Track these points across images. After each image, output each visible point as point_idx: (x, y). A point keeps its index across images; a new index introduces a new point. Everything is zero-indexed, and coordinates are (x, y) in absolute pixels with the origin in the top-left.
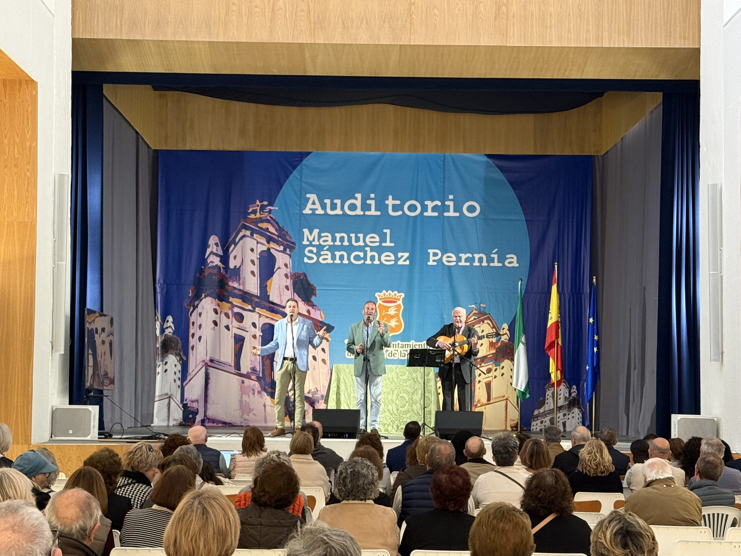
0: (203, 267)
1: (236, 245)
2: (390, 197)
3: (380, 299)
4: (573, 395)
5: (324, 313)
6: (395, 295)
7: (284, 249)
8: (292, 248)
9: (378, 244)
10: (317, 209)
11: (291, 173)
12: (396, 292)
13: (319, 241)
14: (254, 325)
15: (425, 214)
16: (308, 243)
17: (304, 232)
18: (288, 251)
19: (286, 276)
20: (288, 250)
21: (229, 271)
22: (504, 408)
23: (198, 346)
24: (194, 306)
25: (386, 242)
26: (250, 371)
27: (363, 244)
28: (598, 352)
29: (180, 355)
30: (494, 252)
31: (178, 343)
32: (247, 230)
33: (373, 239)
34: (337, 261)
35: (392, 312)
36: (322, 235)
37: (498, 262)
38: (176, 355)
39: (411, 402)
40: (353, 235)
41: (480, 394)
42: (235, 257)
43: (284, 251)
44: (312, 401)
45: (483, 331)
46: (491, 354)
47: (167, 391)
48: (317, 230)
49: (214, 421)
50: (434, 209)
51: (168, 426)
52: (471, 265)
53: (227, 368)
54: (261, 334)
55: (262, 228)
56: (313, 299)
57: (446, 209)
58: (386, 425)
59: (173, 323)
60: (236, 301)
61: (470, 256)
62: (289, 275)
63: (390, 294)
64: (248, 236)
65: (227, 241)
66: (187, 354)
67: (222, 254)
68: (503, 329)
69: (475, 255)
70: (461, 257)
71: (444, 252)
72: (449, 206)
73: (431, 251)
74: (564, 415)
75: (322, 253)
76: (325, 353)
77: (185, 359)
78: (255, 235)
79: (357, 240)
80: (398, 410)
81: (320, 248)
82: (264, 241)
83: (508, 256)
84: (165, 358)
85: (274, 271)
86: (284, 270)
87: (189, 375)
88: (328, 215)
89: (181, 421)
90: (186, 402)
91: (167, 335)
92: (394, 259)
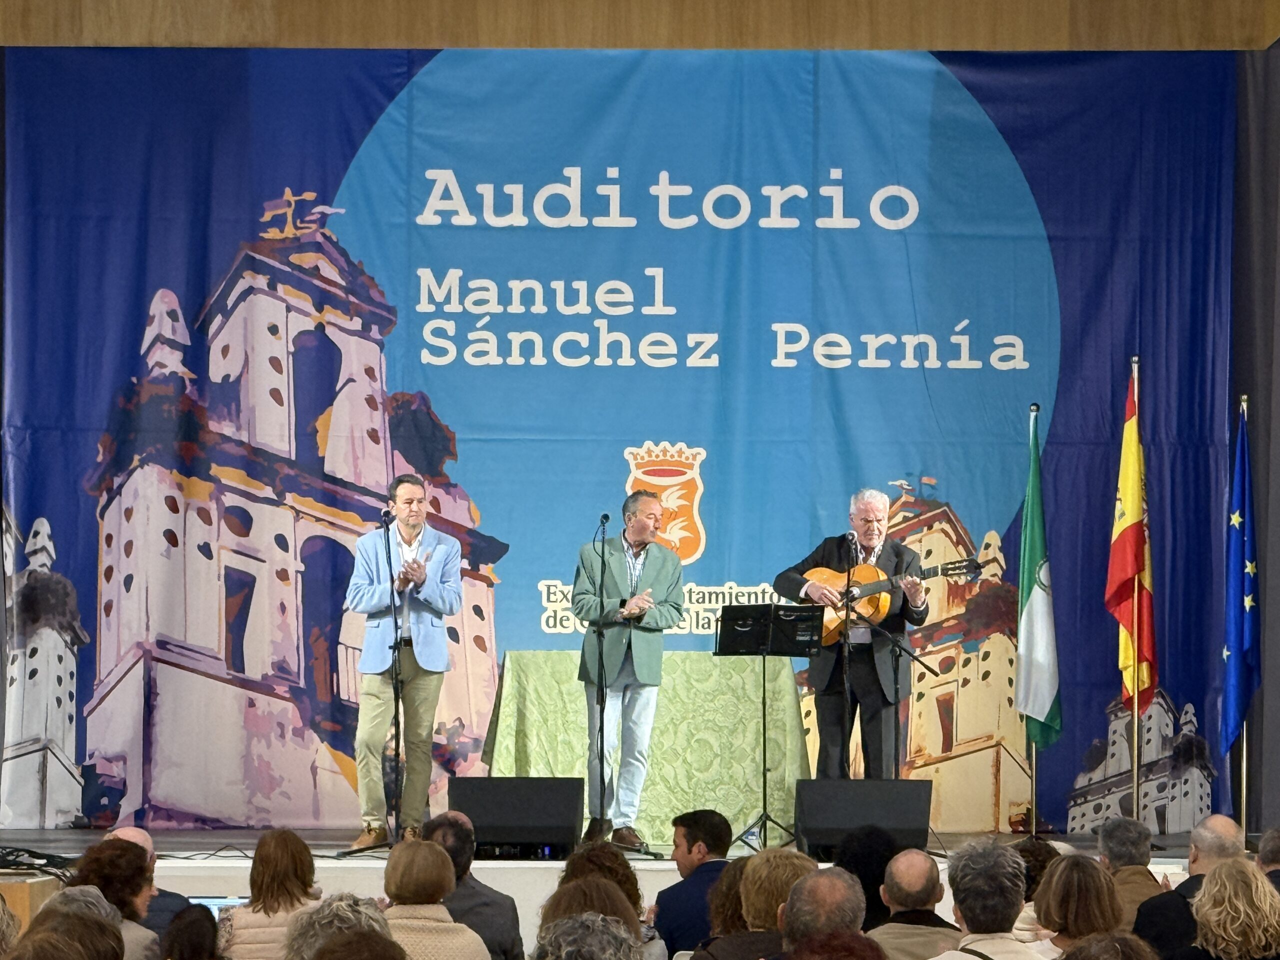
0: (134, 380)
1: (227, 315)
2: (664, 176)
3: (638, 466)
4: (1186, 730)
5: (479, 507)
6: (680, 453)
7: (363, 325)
8: (386, 324)
9: (629, 309)
10: (456, 213)
11: (381, 109)
12: (682, 445)
13: (461, 302)
14: (281, 541)
15: (764, 223)
16: (432, 308)
17: (419, 278)
18: (375, 331)
19: (371, 401)
20: (375, 328)
21: (207, 390)
22: (991, 770)
23: (123, 602)
24: (110, 490)
25: (652, 304)
26: (271, 672)
27: (587, 310)
28: (1255, 609)
29: (73, 630)
30: (958, 328)
31: (67, 595)
32: (258, 273)
33: (615, 296)
34: (515, 359)
35: (671, 500)
36: (472, 284)
37: (972, 358)
38: (62, 628)
39: (727, 755)
40: (558, 286)
41: (922, 731)
42: (225, 350)
43: (363, 333)
44: (447, 756)
45: (929, 553)
46: (953, 618)
47: (36, 729)
48: (459, 273)
49: (170, 814)
50: (790, 208)
51: (42, 829)
52: (895, 365)
53: (205, 664)
54: (302, 568)
55: (300, 268)
56: (448, 467)
57: (824, 207)
58: (658, 822)
59: (51, 537)
60: (230, 476)
61: (892, 340)
62: (379, 400)
63: (665, 452)
64: (261, 291)
65: (202, 305)
66: (91, 624)
67: (189, 343)
68: (988, 546)
69: (905, 338)
70: (866, 343)
71: (818, 329)
72: (830, 198)
73: (780, 329)
74: (1162, 788)
75: (472, 336)
76: (483, 619)
77: (87, 640)
78: (280, 287)
79: (572, 298)
80: (689, 778)
81: (466, 321)
82: (305, 303)
83: (998, 340)
84: (31, 636)
85: (338, 388)
86: (364, 387)
87: (98, 685)
88: (488, 228)
89: (76, 817)
90: (92, 762)
91: (35, 571)
92: (675, 352)
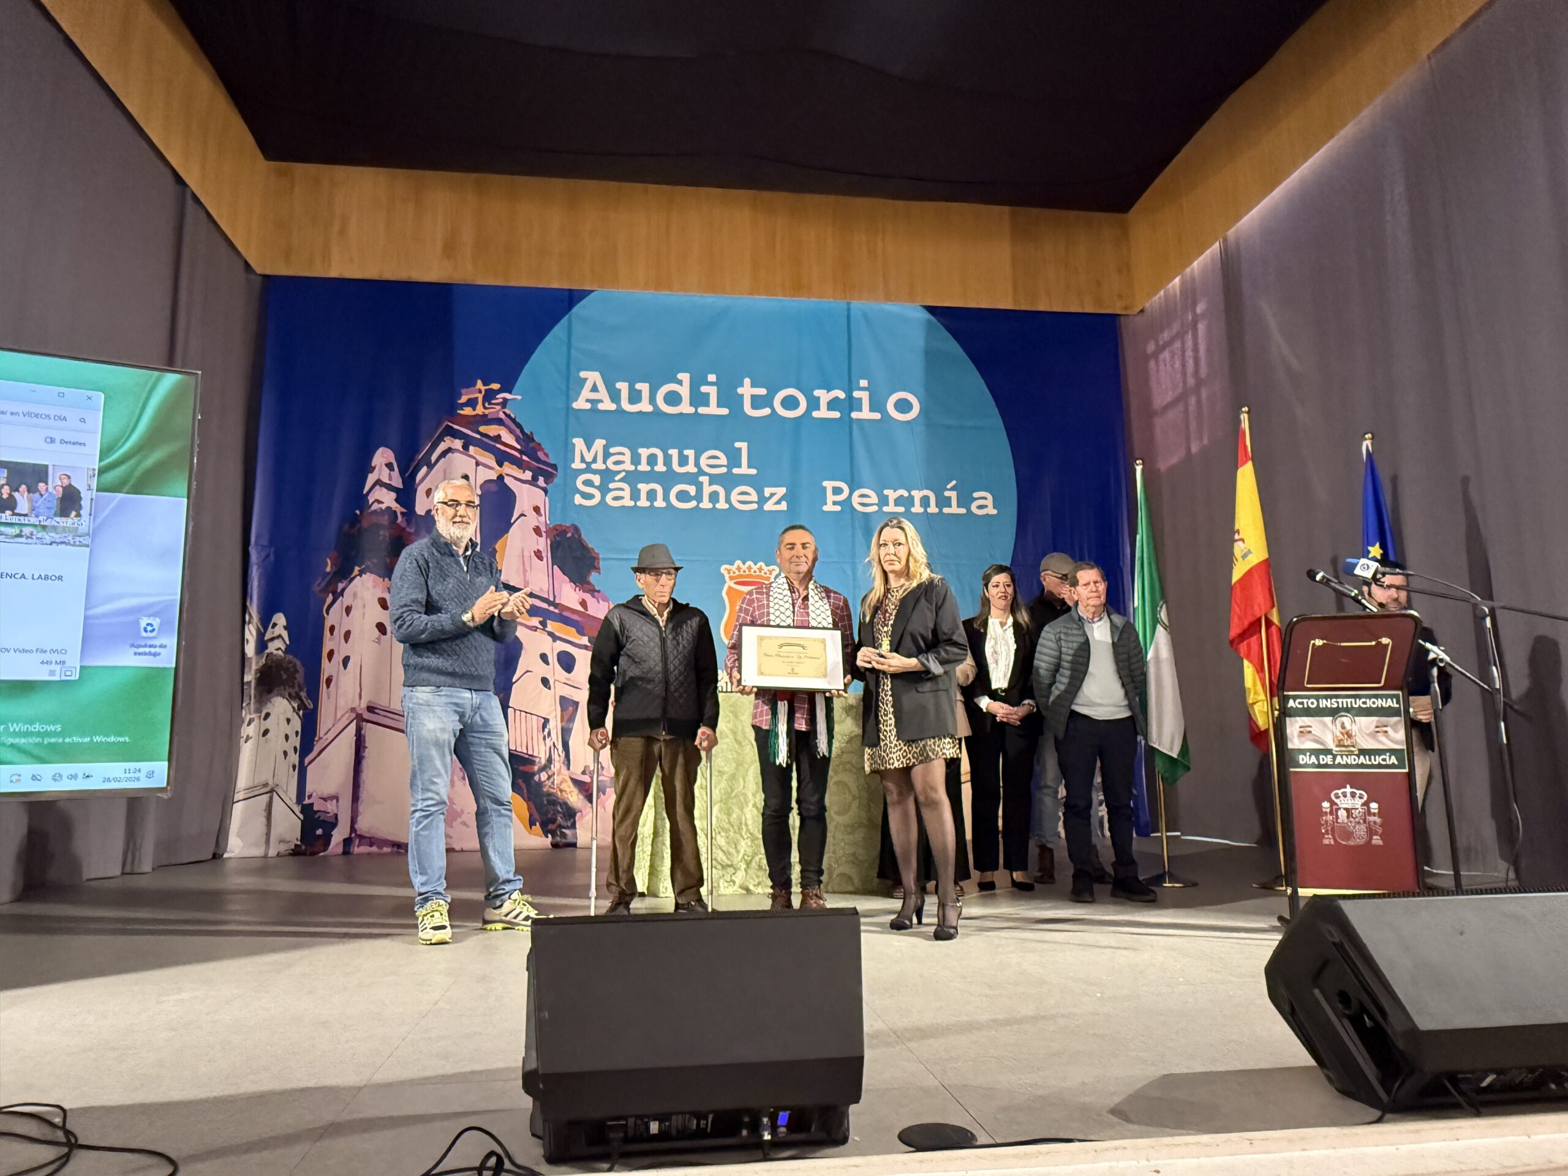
0: (358, 512)
1: (431, 467)
2: (747, 381)
3: (731, 578)
6: (760, 569)
7: (532, 477)
8: (549, 477)
9: (724, 470)
10: (601, 401)
11: (549, 330)
12: (761, 564)
13: (605, 462)
15: (815, 414)
16: (584, 466)
17: (574, 445)
18: (541, 481)
19: (537, 531)
20: (541, 479)
21: (414, 520)
23: (341, 677)
24: (334, 593)
25: (740, 466)
27: (695, 470)
29: (299, 698)
30: (949, 487)
31: (297, 671)
32: (456, 438)
33: (714, 460)
34: (643, 503)
36: (612, 450)
37: (958, 507)
38: (291, 697)
40: (674, 453)
43: (533, 482)
44: (590, 791)
47: (266, 776)
48: (604, 442)
49: (371, 841)
50: (832, 405)
52: (908, 511)
55: (486, 436)
56: (593, 578)
57: (856, 405)
59: (285, 628)
61: (906, 494)
62: (543, 529)
63: (750, 568)
64: (457, 451)
65: (412, 459)
66: (314, 696)
67: (401, 486)
69: (913, 493)
70: (887, 496)
71: (854, 486)
72: (860, 399)
73: (829, 485)
75: (611, 486)
77: (311, 706)
78: (471, 448)
79: (683, 461)
81: (607, 476)
82: (491, 461)
83: (976, 495)
84: (266, 704)
85: (512, 521)
86: (533, 520)
87: (317, 741)
88: (624, 411)
89: (296, 845)
90: (310, 801)
91: (272, 653)
92: (756, 500)
